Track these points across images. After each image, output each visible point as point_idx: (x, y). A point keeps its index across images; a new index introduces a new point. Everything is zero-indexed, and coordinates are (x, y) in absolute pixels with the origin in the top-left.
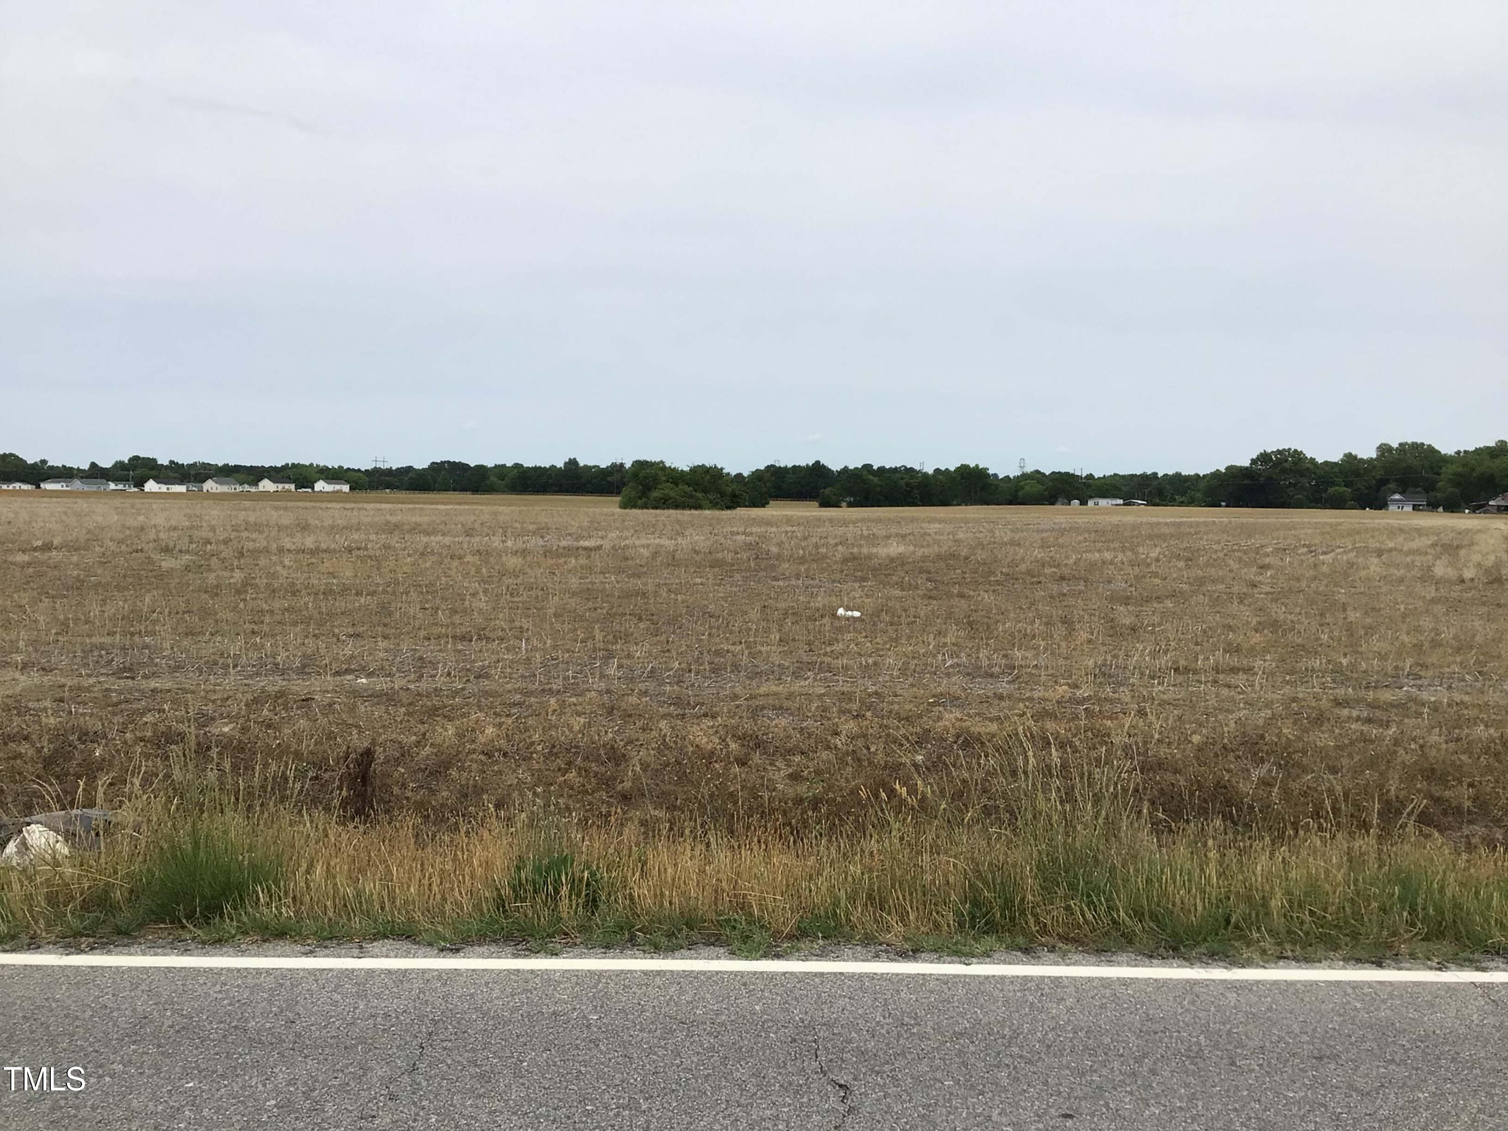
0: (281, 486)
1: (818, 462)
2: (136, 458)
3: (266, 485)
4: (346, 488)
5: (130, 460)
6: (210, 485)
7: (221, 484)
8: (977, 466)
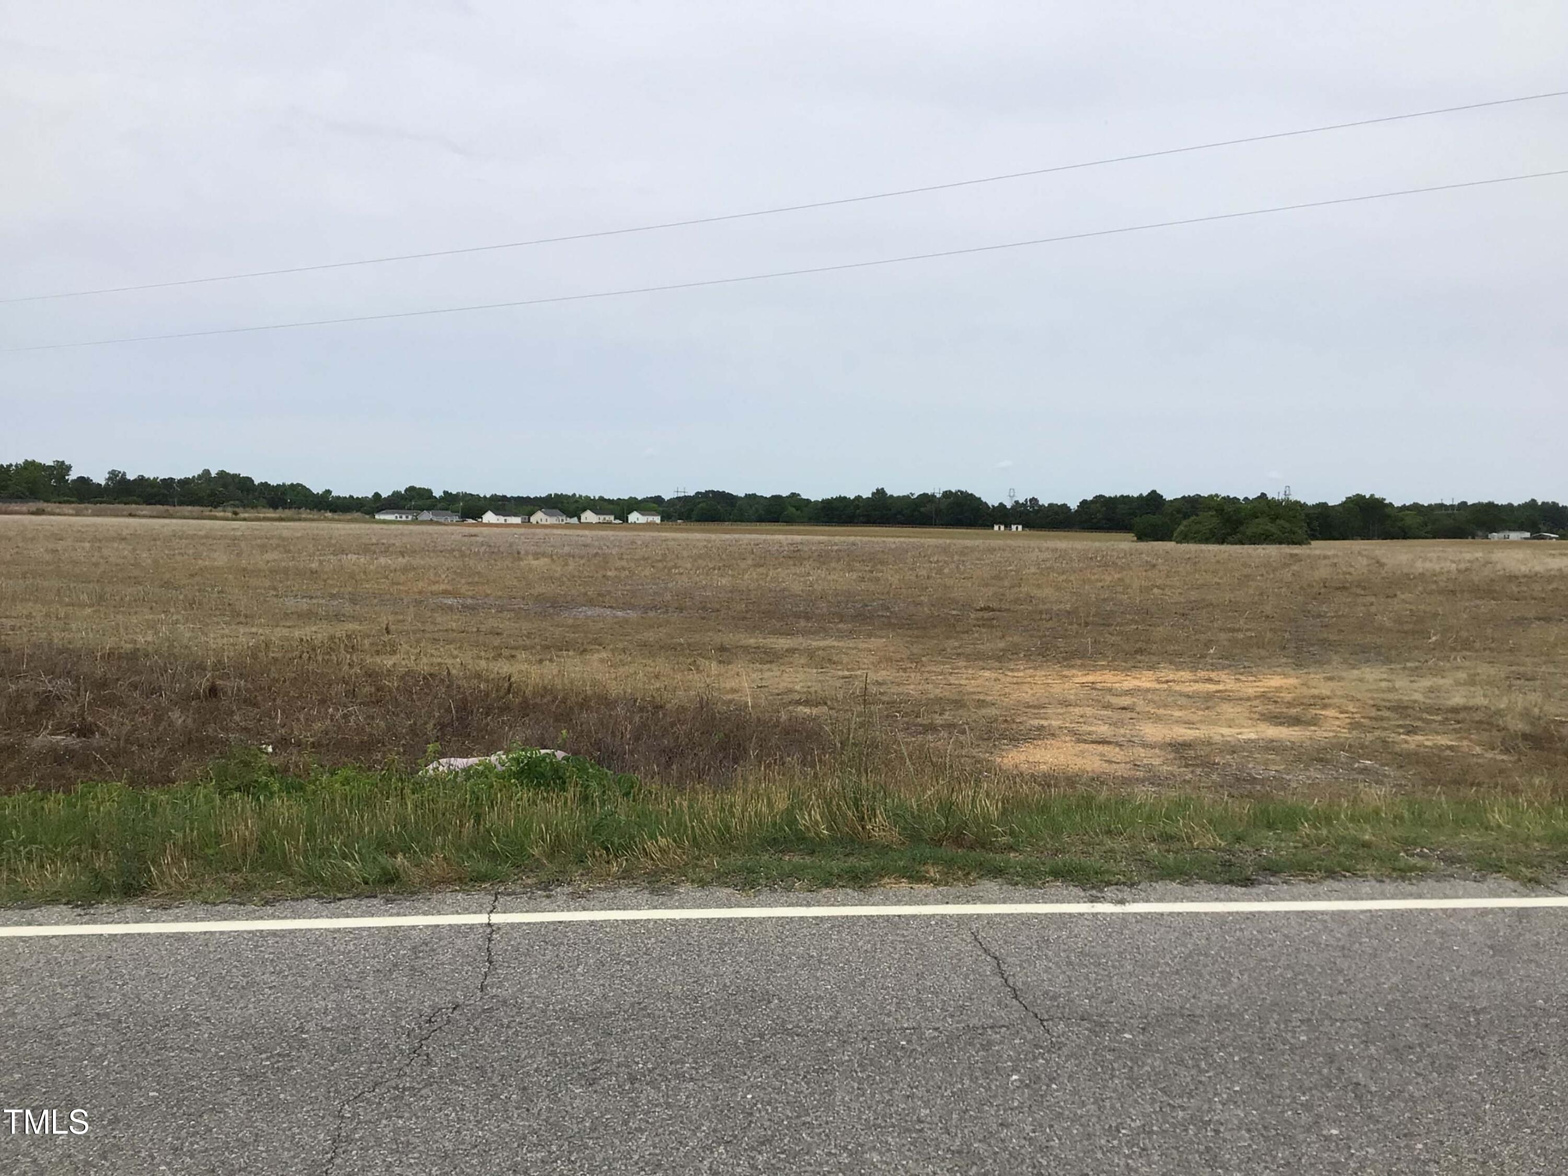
0: (602, 517)
1: (1154, 492)
2: (411, 489)
3: (589, 517)
4: (657, 519)
5: (406, 490)
6: (539, 517)
7: (551, 515)
8: (1372, 495)
